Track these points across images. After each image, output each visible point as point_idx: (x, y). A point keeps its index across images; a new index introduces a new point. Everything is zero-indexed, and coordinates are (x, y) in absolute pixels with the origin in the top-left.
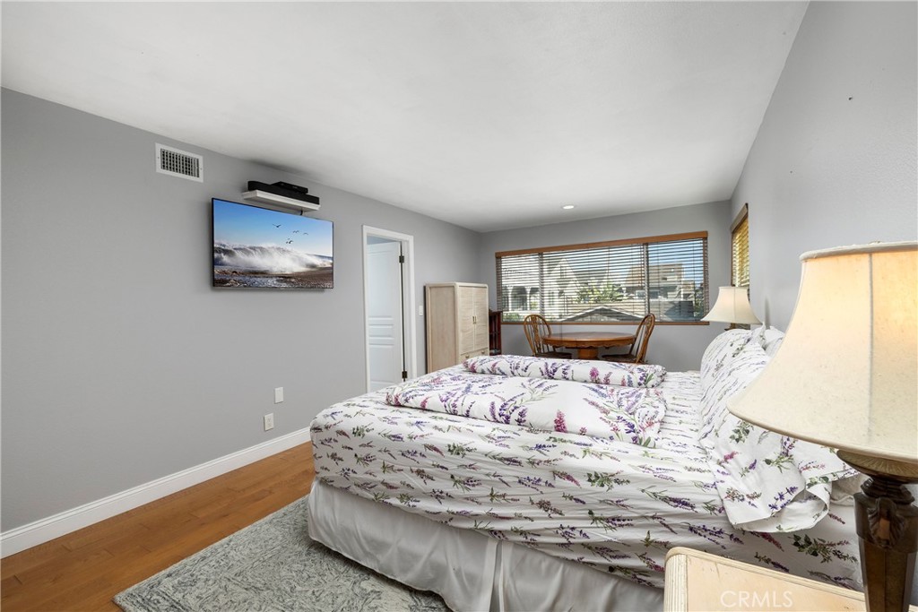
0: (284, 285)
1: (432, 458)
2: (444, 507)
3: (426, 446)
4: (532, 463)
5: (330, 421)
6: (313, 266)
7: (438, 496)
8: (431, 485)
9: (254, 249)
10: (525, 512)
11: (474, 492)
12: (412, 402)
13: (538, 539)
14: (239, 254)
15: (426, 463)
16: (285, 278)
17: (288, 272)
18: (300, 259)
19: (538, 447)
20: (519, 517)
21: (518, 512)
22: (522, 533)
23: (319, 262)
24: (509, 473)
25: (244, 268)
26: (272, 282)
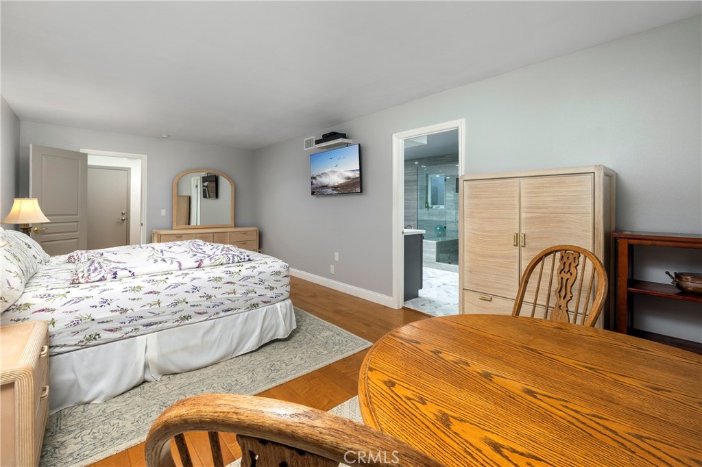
0: (335, 192)
6: (349, 178)
9: (322, 174)
14: (318, 178)
16: (335, 188)
17: (336, 184)
18: (342, 175)
23: (351, 175)
25: (320, 185)
26: (330, 191)
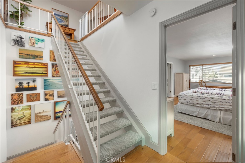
1: (207, 99)
2: (210, 106)
3: (206, 98)
4: (228, 100)
5: (183, 94)
7: (208, 105)
8: (206, 103)
10: (227, 106)
11: (216, 104)
12: (199, 92)
13: (229, 110)
15: (206, 100)
19: (229, 98)
20: (226, 107)
21: (225, 106)
22: (226, 109)
24: (224, 101)
